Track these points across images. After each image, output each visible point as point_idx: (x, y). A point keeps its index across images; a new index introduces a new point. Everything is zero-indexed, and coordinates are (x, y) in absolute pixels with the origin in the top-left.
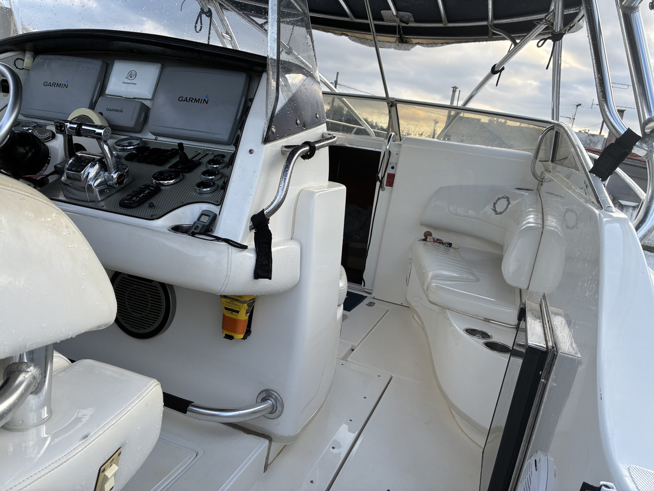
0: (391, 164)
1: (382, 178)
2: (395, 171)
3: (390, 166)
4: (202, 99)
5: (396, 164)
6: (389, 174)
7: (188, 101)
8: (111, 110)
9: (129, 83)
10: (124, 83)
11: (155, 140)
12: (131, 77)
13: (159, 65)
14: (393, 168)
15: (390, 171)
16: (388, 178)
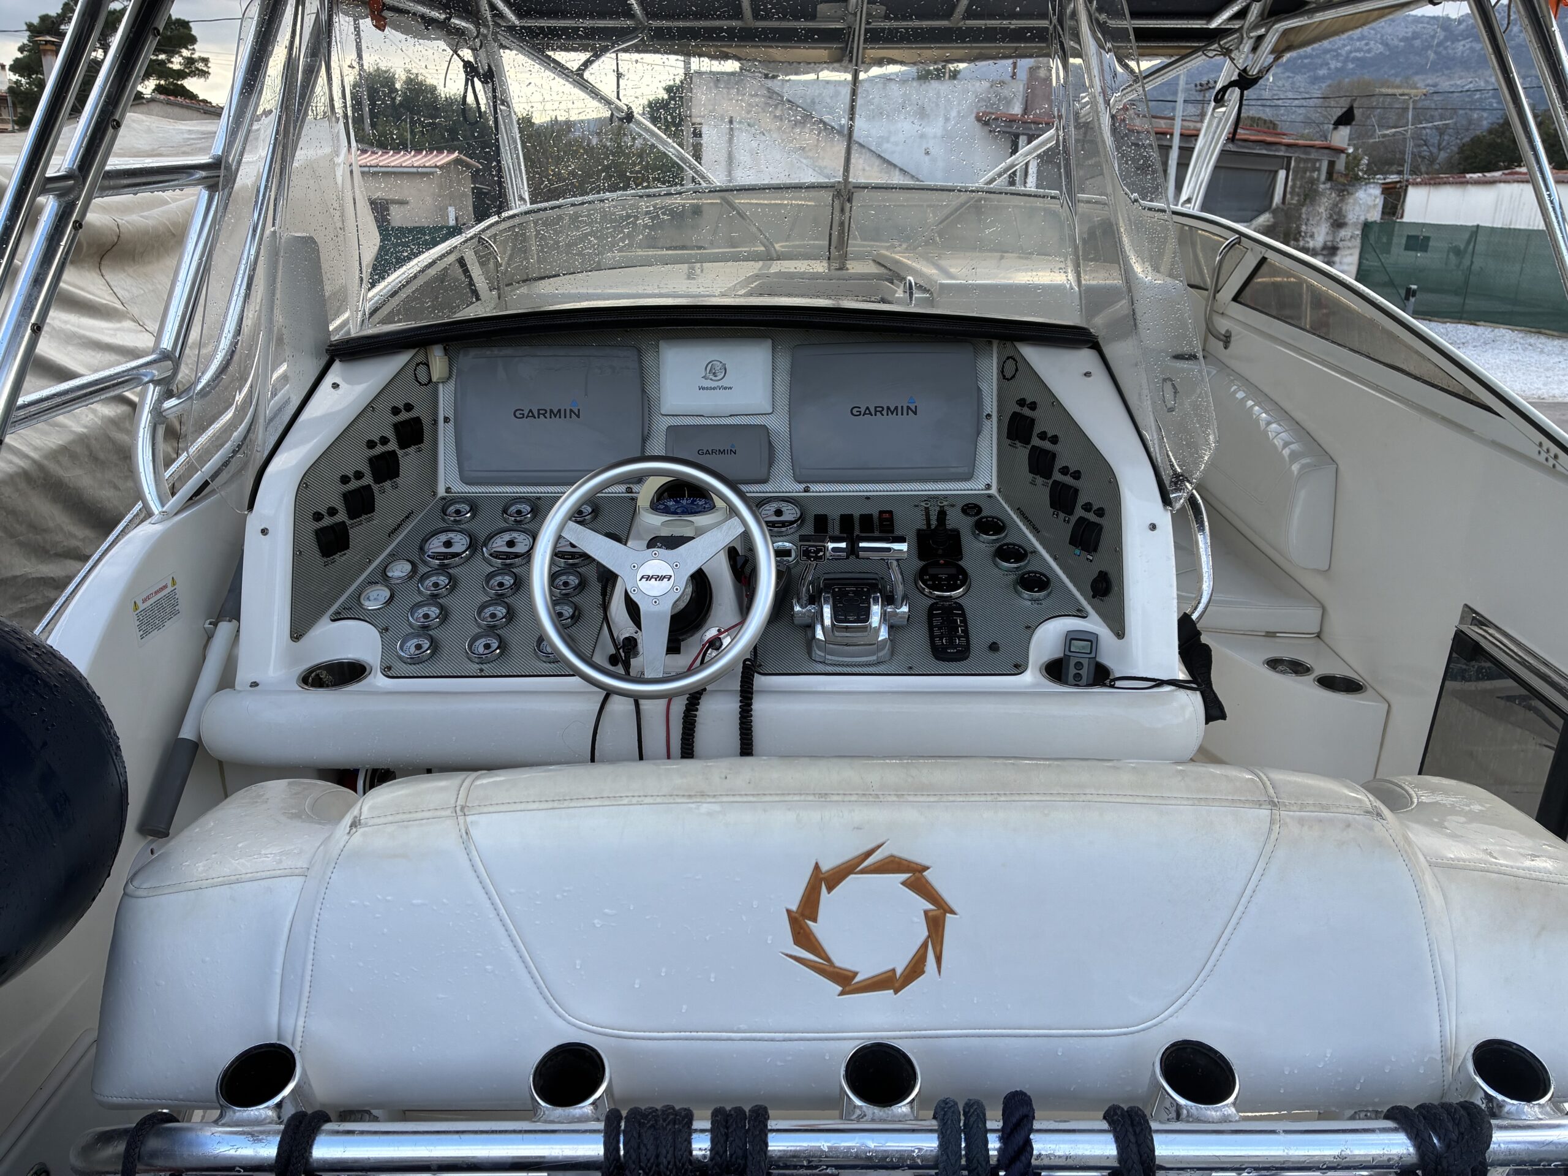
4: (902, 407)
7: (873, 413)
8: (708, 452)
9: (714, 388)
10: (702, 388)
11: (805, 491)
12: (715, 374)
13: (768, 344)
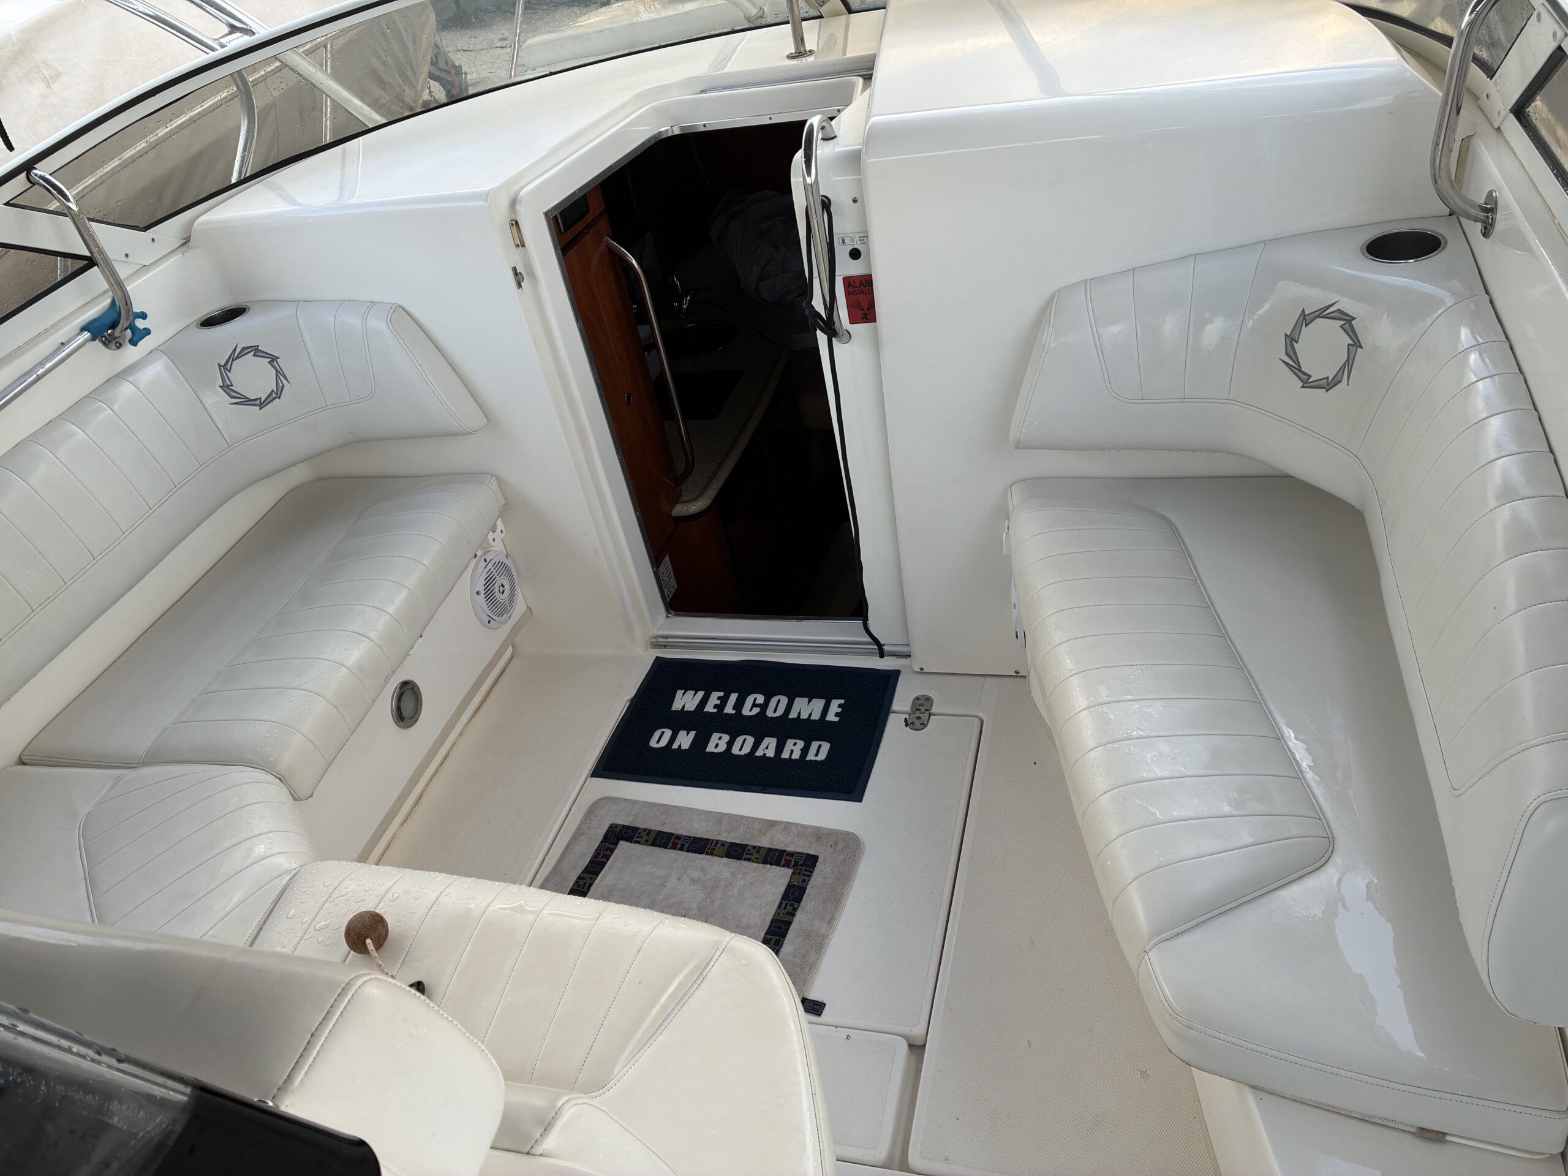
0: (843, 242)
1: (831, 307)
2: (869, 265)
3: (842, 254)
5: (865, 237)
6: (847, 281)
14: (855, 254)
15: (846, 268)
16: (848, 293)
